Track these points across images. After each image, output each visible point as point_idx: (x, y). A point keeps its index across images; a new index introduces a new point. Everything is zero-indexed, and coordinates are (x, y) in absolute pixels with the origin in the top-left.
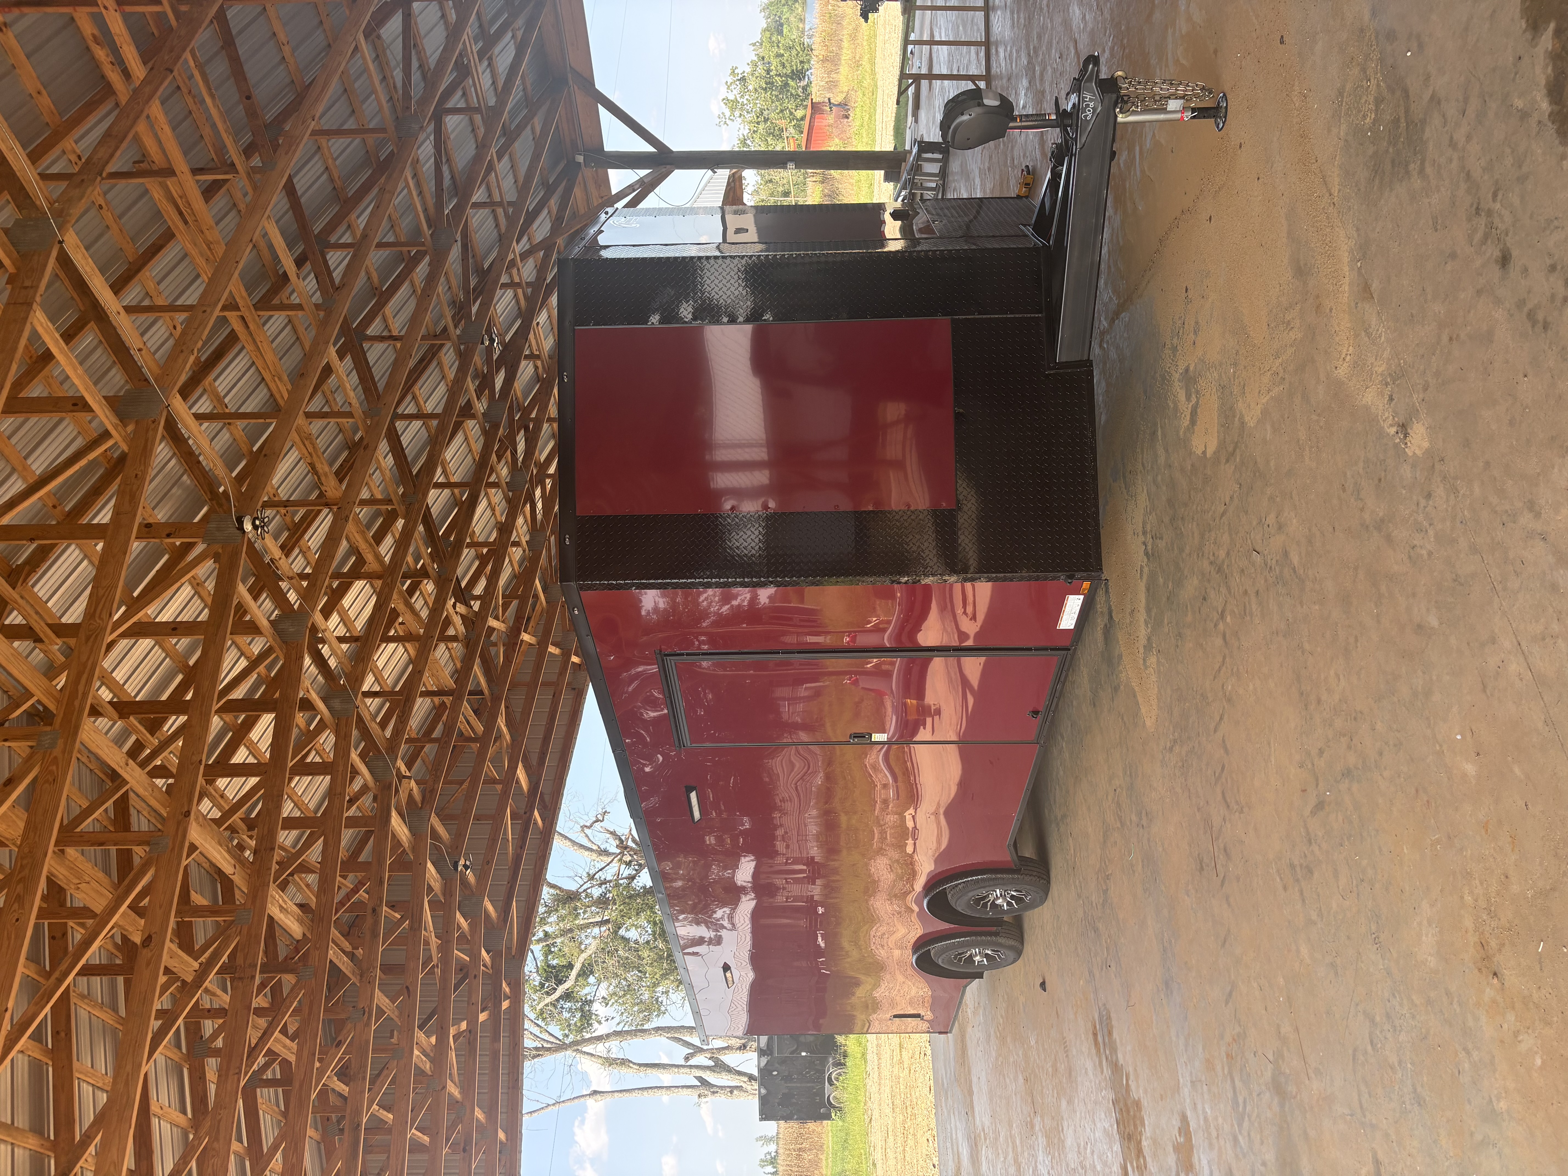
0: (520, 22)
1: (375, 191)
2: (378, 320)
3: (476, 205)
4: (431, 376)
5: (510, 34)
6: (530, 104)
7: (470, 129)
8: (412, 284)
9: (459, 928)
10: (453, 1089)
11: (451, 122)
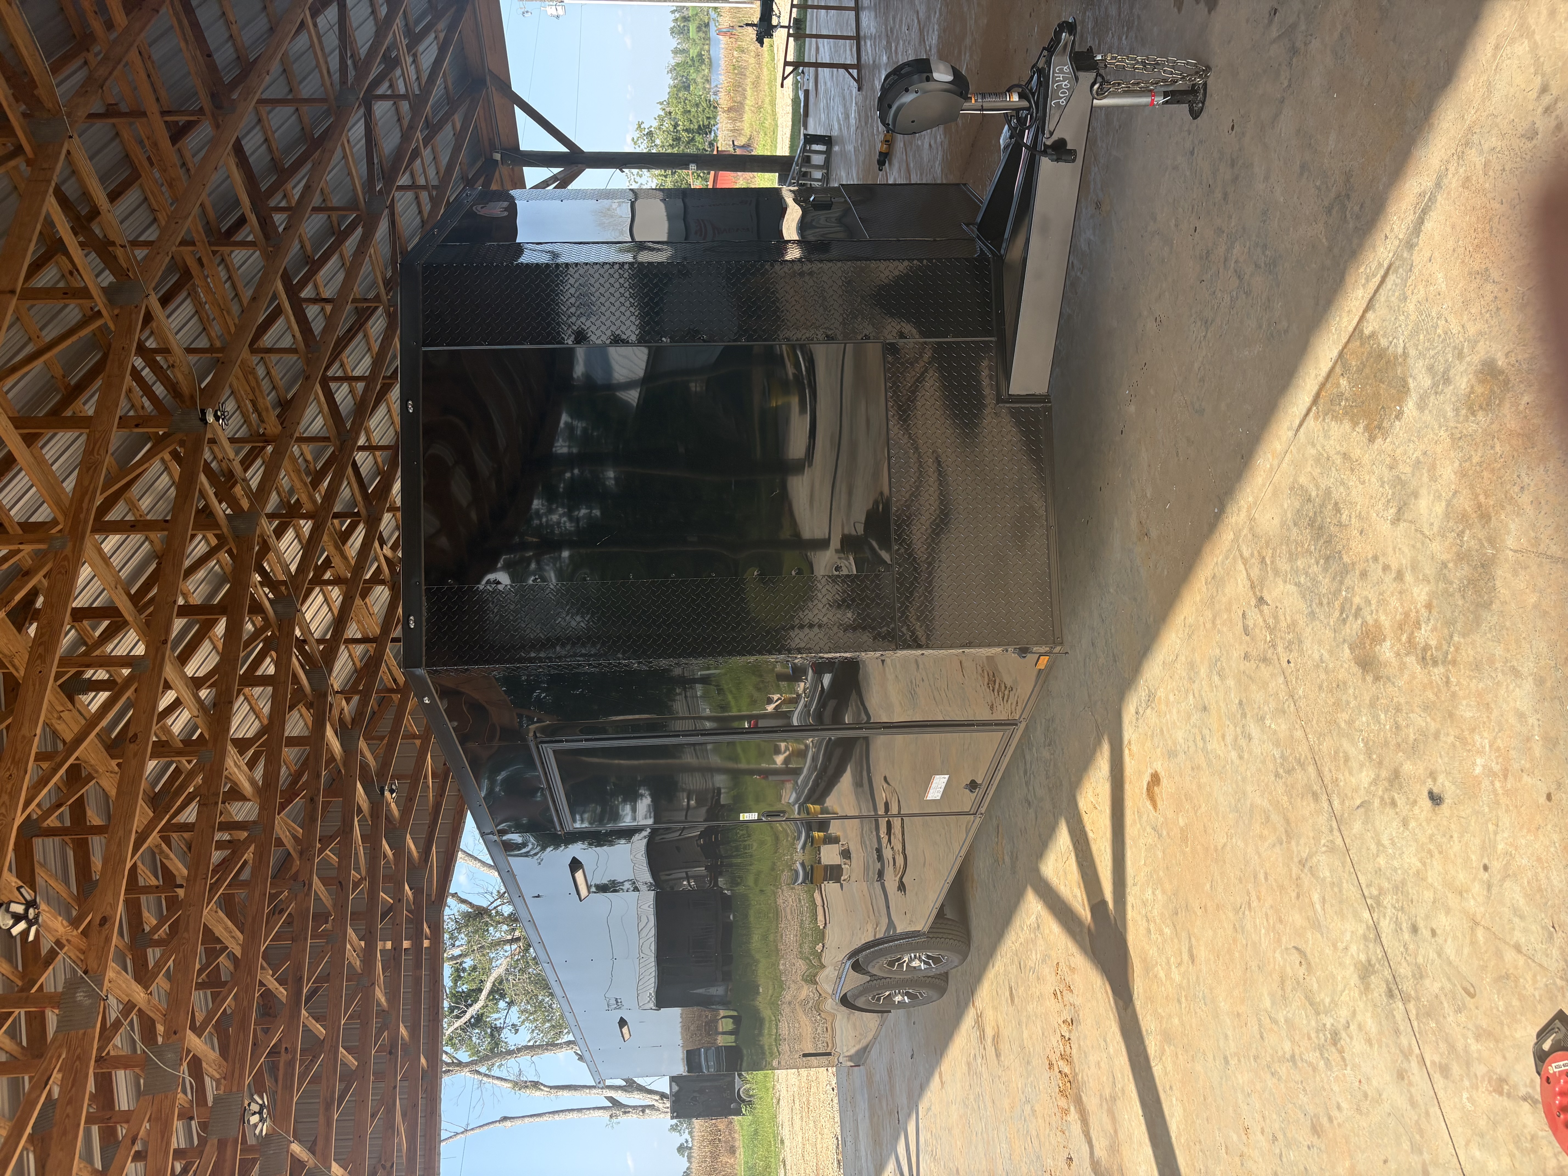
0: (442, 25)
1: (308, 166)
2: (310, 286)
3: (401, 188)
4: (357, 345)
5: (433, 35)
6: (451, 103)
7: (396, 118)
8: (342, 256)
9: (385, 856)
10: (380, 995)
11: (381, 108)
